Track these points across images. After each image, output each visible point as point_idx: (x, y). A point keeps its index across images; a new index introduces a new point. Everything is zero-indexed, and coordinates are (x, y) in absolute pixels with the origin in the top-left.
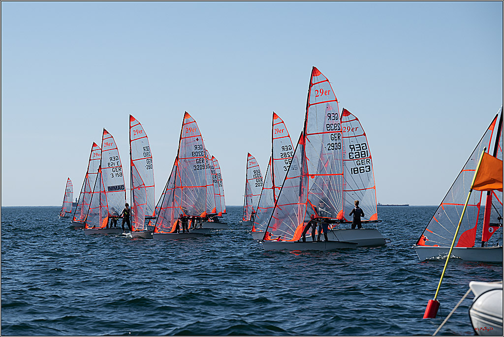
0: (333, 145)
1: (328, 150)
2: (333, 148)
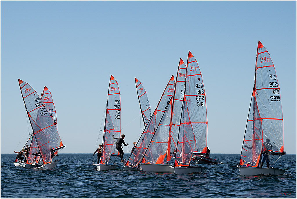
0: (275, 98)
1: (272, 101)
2: (275, 100)
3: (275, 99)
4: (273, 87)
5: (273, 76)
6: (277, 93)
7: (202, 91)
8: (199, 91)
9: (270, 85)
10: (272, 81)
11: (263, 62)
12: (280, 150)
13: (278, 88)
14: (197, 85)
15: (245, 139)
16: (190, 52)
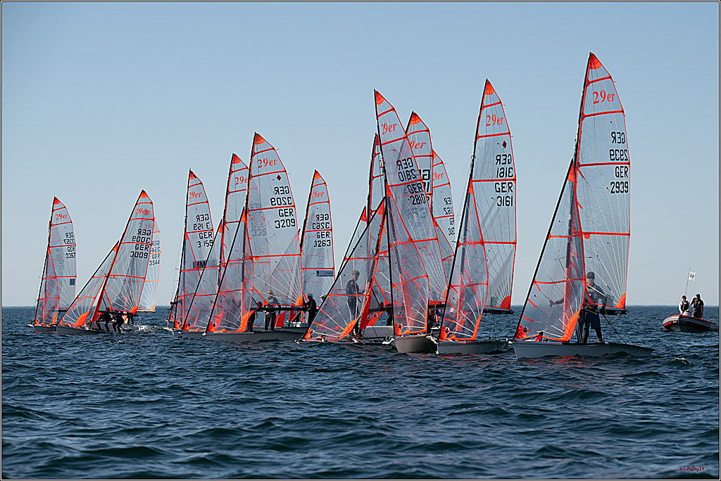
0: (618, 185)
1: (612, 192)
2: (618, 190)
3: (619, 187)
4: (615, 161)
5: (618, 135)
6: (623, 174)
7: (509, 172)
8: (502, 170)
9: (611, 155)
10: (615, 146)
11: (598, 102)
12: (617, 304)
13: (627, 162)
14: (498, 158)
15: (536, 279)
16: (488, 83)
